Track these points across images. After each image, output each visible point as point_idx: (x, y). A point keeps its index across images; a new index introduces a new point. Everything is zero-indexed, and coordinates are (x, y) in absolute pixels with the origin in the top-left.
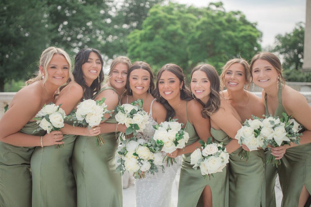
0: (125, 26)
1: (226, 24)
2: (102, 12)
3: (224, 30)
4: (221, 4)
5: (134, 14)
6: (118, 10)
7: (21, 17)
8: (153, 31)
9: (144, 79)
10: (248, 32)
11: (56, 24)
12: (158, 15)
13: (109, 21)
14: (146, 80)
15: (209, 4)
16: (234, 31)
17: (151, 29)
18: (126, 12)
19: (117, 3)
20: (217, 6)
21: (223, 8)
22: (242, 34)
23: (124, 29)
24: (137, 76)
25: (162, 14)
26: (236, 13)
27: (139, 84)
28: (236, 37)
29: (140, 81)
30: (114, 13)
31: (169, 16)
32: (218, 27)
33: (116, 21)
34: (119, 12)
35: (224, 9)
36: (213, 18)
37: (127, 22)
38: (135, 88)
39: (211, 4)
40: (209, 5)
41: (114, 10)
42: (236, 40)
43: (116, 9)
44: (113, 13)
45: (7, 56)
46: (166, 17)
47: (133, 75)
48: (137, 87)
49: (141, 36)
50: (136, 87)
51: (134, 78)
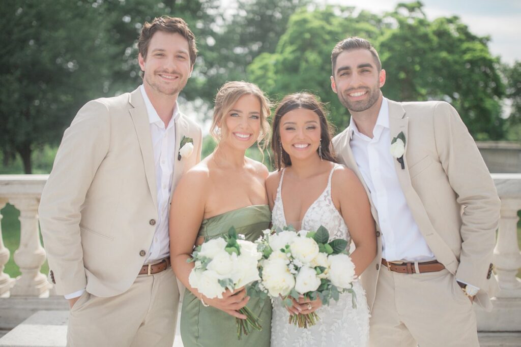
0: (239, 50)
1: (435, 39)
2: (200, 25)
3: (432, 50)
4: (420, 5)
5: (255, 30)
6: (227, 23)
7: (61, 33)
8: (298, 54)
9: (309, 128)
10: (478, 54)
11: (122, 47)
12: (309, 26)
13: (211, 41)
14: (312, 130)
15: (396, 6)
16: (450, 52)
17: (293, 52)
18: (241, 26)
19: (225, 10)
20: (412, 9)
21: (422, 12)
22: (467, 57)
23: (238, 55)
24: (293, 123)
25: (316, 24)
26: (450, 21)
27: (299, 139)
28: (456, 62)
29: (300, 133)
30: (221, 27)
31: (328, 28)
32: (421, 45)
33: (224, 41)
34: (229, 26)
35: (424, 14)
36: (410, 27)
37: (243, 42)
38: (293, 147)
39: (402, 5)
40: (396, 9)
41: (219, 21)
42: (457, 67)
43: (224, 19)
44: (218, 27)
45: (37, 103)
46: (323, 28)
47: (285, 122)
48: (296, 146)
49: (275, 65)
50: (293, 145)
51: (288, 129)
